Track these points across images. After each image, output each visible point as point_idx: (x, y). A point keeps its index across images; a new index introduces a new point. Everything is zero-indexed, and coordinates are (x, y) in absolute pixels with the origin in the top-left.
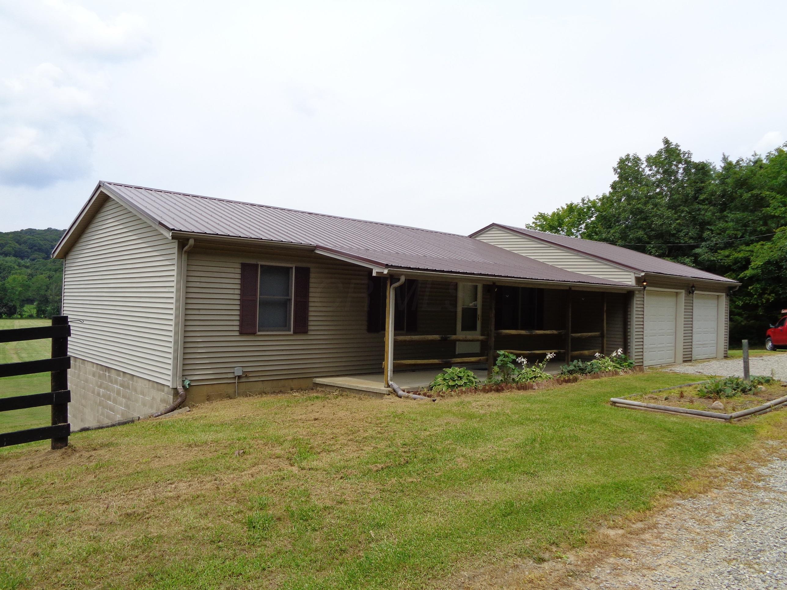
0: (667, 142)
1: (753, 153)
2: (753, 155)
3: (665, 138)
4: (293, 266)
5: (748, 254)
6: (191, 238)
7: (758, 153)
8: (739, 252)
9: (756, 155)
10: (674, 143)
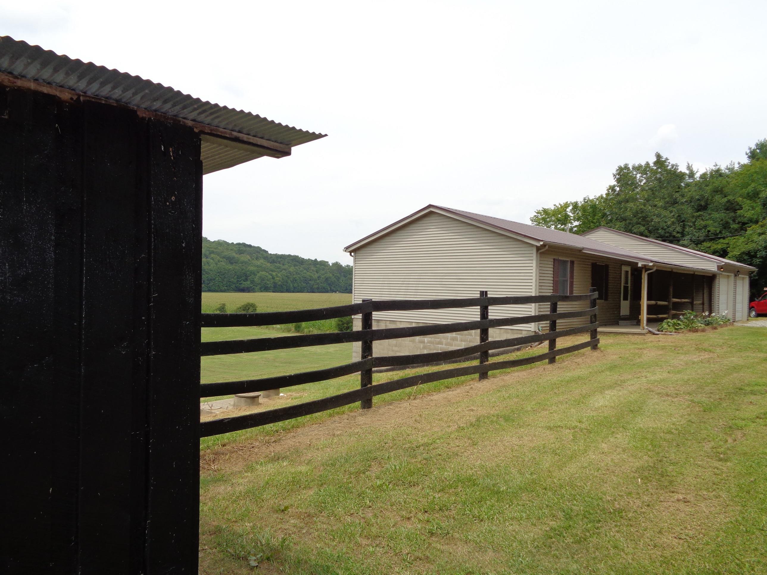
0: (658, 156)
1: (714, 164)
2: (714, 166)
3: (657, 152)
4: (569, 259)
5: (725, 246)
6: (547, 245)
7: (718, 164)
8: (718, 244)
9: (716, 165)
10: (665, 157)
